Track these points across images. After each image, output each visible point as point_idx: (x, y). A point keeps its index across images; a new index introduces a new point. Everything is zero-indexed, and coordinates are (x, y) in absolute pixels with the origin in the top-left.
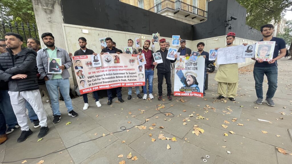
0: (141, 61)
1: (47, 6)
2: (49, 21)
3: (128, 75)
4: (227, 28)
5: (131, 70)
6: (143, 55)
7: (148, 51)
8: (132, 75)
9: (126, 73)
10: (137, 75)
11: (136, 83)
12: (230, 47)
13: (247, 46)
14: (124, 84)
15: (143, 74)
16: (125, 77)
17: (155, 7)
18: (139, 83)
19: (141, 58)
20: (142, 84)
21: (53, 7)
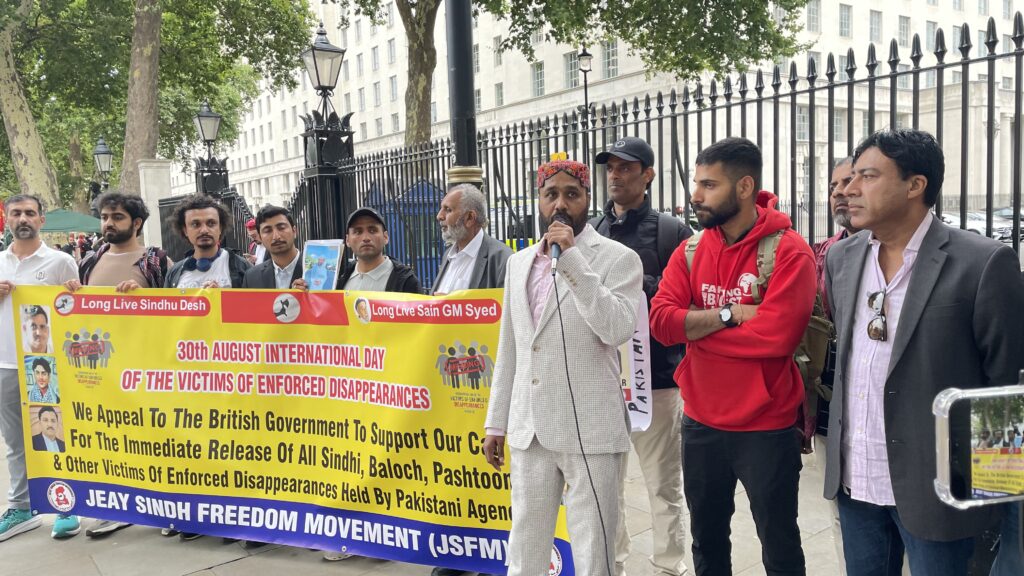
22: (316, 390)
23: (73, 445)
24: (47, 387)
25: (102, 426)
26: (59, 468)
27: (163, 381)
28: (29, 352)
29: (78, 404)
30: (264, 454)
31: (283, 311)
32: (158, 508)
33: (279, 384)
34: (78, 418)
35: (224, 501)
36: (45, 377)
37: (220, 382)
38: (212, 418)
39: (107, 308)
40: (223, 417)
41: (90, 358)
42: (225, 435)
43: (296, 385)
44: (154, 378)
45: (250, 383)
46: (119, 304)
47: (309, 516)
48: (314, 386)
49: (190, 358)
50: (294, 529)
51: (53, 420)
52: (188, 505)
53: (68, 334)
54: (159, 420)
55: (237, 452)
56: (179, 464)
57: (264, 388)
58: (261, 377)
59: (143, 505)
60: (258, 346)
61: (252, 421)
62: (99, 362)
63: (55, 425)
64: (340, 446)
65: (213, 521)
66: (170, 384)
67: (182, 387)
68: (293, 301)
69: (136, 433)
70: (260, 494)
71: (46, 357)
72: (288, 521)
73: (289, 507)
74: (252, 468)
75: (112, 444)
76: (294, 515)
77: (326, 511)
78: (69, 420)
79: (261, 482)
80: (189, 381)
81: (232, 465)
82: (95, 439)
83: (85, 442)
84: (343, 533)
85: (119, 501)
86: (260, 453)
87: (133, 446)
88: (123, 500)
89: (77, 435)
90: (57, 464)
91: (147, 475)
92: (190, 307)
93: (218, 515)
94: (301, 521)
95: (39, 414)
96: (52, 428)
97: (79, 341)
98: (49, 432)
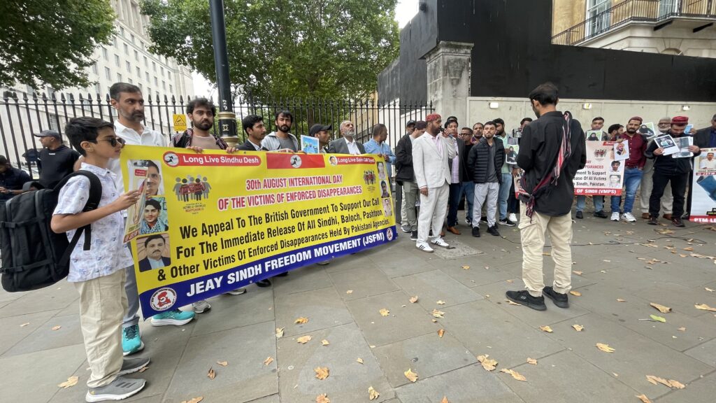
0: (619, 153)
1: (455, 75)
2: (454, 96)
3: (591, 175)
5: (596, 167)
6: (626, 143)
7: (634, 137)
8: (597, 176)
9: (587, 173)
10: (607, 176)
11: (602, 189)
14: (581, 191)
15: (619, 176)
16: (585, 178)
17: (587, 24)
18: (609, 191)
19: (620, 148)
20: (614, 192)
21: (461, 75)
22: (312, 196)
23: (178, 257)
24: (156, 220)
25: (206, 238)
26: (164, 278)
27: (240, 202)
29: (185, 228)
30: (292, 230)
31: (295, 163)
32: (243, 275)
33: (295, 196)
34: (184, 237)
35: (276, 257)
36: (154, 214)
37: (268, 199)
38: (266, 218)
39: (202, 162)
40: (271, 216)
41: (197, 194)
42: (273, 225)
43: (302, 195)
44: (235, 201)
45: (283, 197)
46: (208, 160)
47: (316, 250)
48: (310, 195)
49: (253, 189)
50: (310, 257)
51: (159, 245)
52: (260, 265)
54: (242, 224)
55: (280, 231)
56: (253, 245)
57: (289, 199)
58: (287, 194)
59: (231, 279)
60: (285, 179)
61: (284, 216)
62: (202, 196)
63: (161, 248)
65: (273, 268)
66: (244, 204)
67: (250, 205)
68: (299, 158)
69: (227, 235)
70: (292, 248)
71: (156, 198)
72: (307, 255)
73: (306, 249)
74: (288, 237)
75: (213, 247)
76: (309, 252)
77: (322, 245)
78: (175, 239)
79: (293, 243)
80: (252, 201)
81: (278, 238)
82: (198, 248)
83: (189, 252)
84: (332, 251)
85: (215, 284)
86: (290, 230)
87: (227, 243)
88: (218, 281)
89: (183, 250)
90: (162, 276)
91: (236, 257)
92: (249, 161)
93: (275, 264)
94: (313, 253)
95: (146, 244)
96: (158, 250)
97: (188, 183)
98: (155, 255)
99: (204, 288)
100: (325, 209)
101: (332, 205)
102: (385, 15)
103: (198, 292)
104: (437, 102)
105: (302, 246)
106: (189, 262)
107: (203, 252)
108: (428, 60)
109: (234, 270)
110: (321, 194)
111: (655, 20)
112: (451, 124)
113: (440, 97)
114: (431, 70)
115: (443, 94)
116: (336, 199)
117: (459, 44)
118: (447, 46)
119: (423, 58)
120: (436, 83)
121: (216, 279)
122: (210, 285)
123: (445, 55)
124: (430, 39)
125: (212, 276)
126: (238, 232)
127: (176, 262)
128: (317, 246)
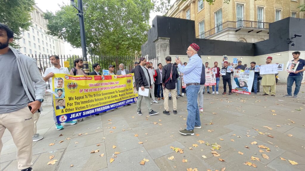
1: (164, 48)
2: (164, 55)
4: (290, 45)
5: (208, 77)
12: (269, 65)
13: (279, 64)
15: (214, 79)
17: (216, 29)
19: (214, 70)
21: (166, 48)
23: (68, 106)
24: (61, 95)
25: (76, 101)
27: (87, 91)
28: (57, 88)
29: (70, 97)
30: (103, 99)
31: (103, 78)
32: (88, 113)
34: (69, 100)
35: (98, 108)
36: (61, 93)
37: (95, 90)
38: (94, 95)
40: (96, 95)
41: (73, 87)
42: (97, 98)
43: (105, 88)
44: (85, 90)
45: (99, 89)
47: (111, 105)
48: (108, 88)
49: (91, 86)
51: (62, 102)
52: (93, 110)
53: (69, 83)
54: (87, 97)
55: (99, 100)
56: (91, 104)
59: (84, 114)
60: (100, 84)
61: (100, 95)
62: (75, 88)
63: (62, 103)
64: (114, 95)
69: (83, 100)
70: (104, 105)
71: (62, 88)
72: (108, 107)
73: (108, 105)
74: (102, 101)
75: (79, 103)
76: (109, 106)
77: (113, 104)
78: (67, 100)
79: (104, 103)
80: (91, 90)
81: (98, 102)
82: (74, 104)
83: (71, 105)
84: (116, 106)
85: (79, 115)
86: (102, 99)
87: (83, 103)
88: (80, 114)
89: (69, 104)
90: (63, 111)
91: (86, 107)
92: (89, 78)
93: (99, 110)
94: (110, 106)
95: (58, 101)
96: (62, 104)
97: (71, 84)
98: (61, 105)
99: (75, 116)
100: (114, 93)
101: (116, 91)
102: (146, 22)
103: (74, 117)
104: (159, 57)
105: (106, 104)
106: (71, 107)
107: (75, 105)
108: (156, 43)
109: (85, 111)
110: (112, 88)
111: (236, 28)
112: (160, 65)
113: (160, 55)
114: (157, 46)
115: (160, 54)
116: (117, 89)
117: (165, 38)
118: (161, 39)
119: (154, 42)
120: (158, 50)
121: (79, 113)
122: (77, 115)
123: (161, 42)
124: (155, 36)
125: (78, 112)
126: (85, 99)
127: (67, 107)
128: (111, 104)
